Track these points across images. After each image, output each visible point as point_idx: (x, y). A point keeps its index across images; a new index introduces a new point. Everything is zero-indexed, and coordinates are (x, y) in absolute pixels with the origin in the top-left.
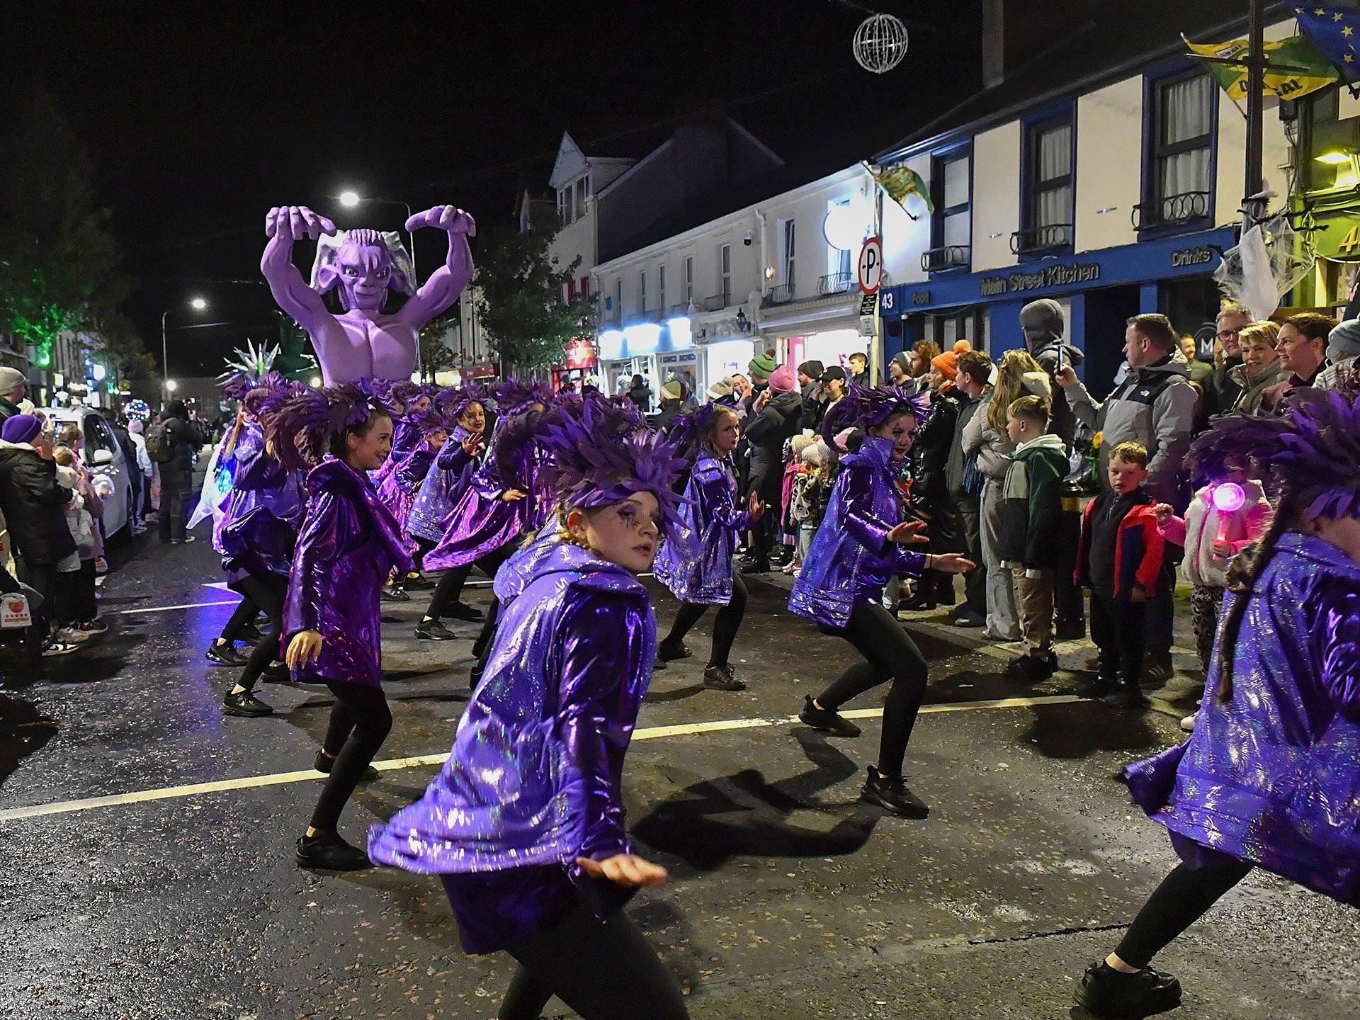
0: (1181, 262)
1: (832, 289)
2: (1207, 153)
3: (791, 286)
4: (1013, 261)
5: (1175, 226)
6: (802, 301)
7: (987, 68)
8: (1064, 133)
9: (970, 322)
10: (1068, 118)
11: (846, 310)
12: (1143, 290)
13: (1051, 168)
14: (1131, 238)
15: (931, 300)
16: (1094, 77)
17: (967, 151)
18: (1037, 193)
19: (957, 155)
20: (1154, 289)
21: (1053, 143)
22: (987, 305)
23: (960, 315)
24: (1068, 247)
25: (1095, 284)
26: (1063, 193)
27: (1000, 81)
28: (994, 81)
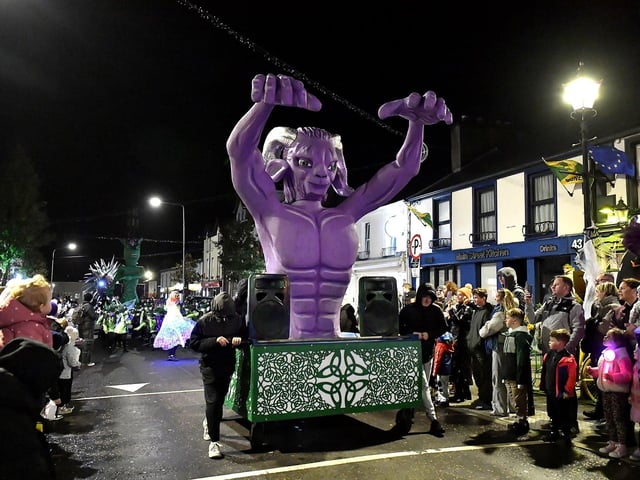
0: (544, 250)
1: (387, 254)
2: (552, 206)
3: (368, 252)
4: (471, 246)
5: (540, 234)
6: (374, 259)
7: (454, 164)
8: (491, 194)
9: (451, 272)
10: (493, 187)
11: (395, 264)
12: (528, 261)
13: (486, 207)
14: (522, 239)
15: (433, 261)
16: (503, 172)
17: (449, 199)
18: (480, 218)
19: (444, 200)
20: (533, 261)
21: (486, 198)
22: (458, 265)
23: (446, 268)
24: (494, 241)
25: (507, 258)
26: (492, 218)
27: (459, 169)
28: (457, 169)
